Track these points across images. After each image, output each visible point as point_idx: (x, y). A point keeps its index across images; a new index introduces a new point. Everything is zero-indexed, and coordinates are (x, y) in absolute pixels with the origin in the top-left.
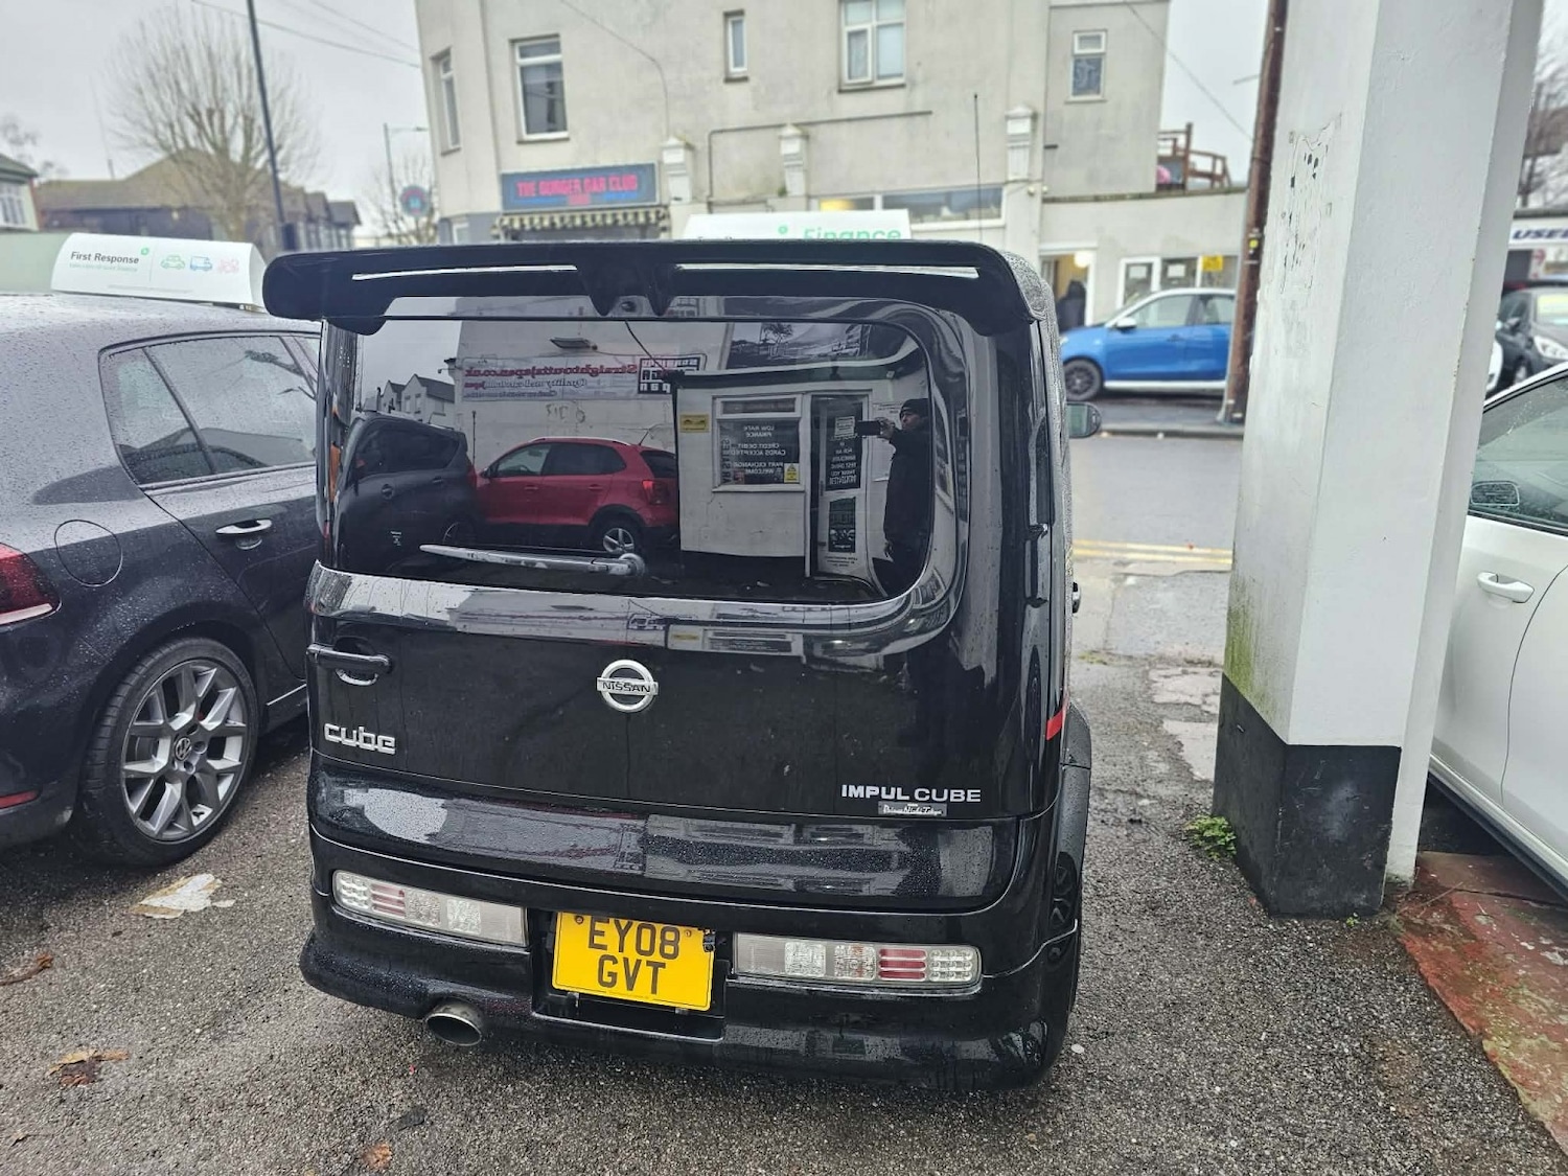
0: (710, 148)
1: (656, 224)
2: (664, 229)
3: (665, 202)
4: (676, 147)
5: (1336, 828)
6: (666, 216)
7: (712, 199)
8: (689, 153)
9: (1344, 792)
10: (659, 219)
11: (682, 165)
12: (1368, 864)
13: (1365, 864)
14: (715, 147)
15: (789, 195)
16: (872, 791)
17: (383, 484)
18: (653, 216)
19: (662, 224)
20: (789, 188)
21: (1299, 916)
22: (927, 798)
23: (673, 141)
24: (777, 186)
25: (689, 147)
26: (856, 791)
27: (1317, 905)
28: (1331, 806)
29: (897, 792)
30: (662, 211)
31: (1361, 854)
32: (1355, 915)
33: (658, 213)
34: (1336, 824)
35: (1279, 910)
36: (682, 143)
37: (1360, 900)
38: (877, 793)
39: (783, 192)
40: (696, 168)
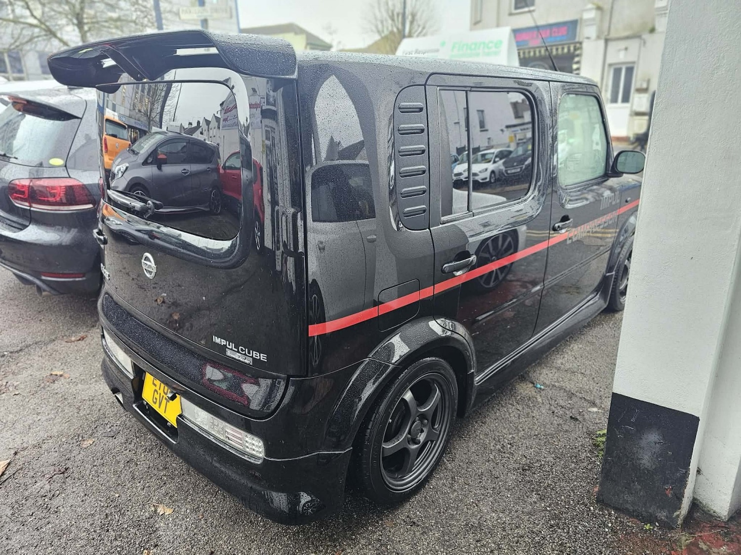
0: (612, 8)
1: (574, 53)
2: (578, 55)
3: (581, 40)
4: (590, 9)
5: (646, 460)
6: (580, 48)
7: (608, 37)
8: (599, 12)
9: (652, 437)
10: (575, 49)
11: (593, 19)
12: (670, 494)
13: (667, 492)
14: (615, 7)
15: (656, 31)
16: (223, 342)
17: (183, 168)
18: (572, 49)
19: (578, 52)
20: (657, 27)
21: (616, 509)
22: (244, 352)
23: (590, 6)
24: (650, 27)
25: (599, 8)
26: (217, 340)
27: (629, 506)
28: (643, 443)
29: (232, 346)
30: (578, 45)
31: (664, 484)
32: (657, 524)
33: (575, 47)
34: (646, 457)
35: (603, 500)
36: (594, 6)
37: (662, 515)
38: (225, 343)
39: (652, 30)
40: (602, 20)
